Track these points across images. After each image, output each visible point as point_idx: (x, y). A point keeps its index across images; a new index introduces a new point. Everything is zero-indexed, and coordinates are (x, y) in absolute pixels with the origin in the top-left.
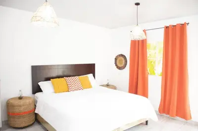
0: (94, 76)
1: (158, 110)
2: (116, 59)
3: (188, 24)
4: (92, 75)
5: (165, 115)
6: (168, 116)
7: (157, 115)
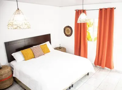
0: (50, 43)
1: (93, 63)
2: (64, 29)
3: (115, 8)
4: (49, 42)
5: (98, 66)
6: (100, 67)
7: (93, 66)
